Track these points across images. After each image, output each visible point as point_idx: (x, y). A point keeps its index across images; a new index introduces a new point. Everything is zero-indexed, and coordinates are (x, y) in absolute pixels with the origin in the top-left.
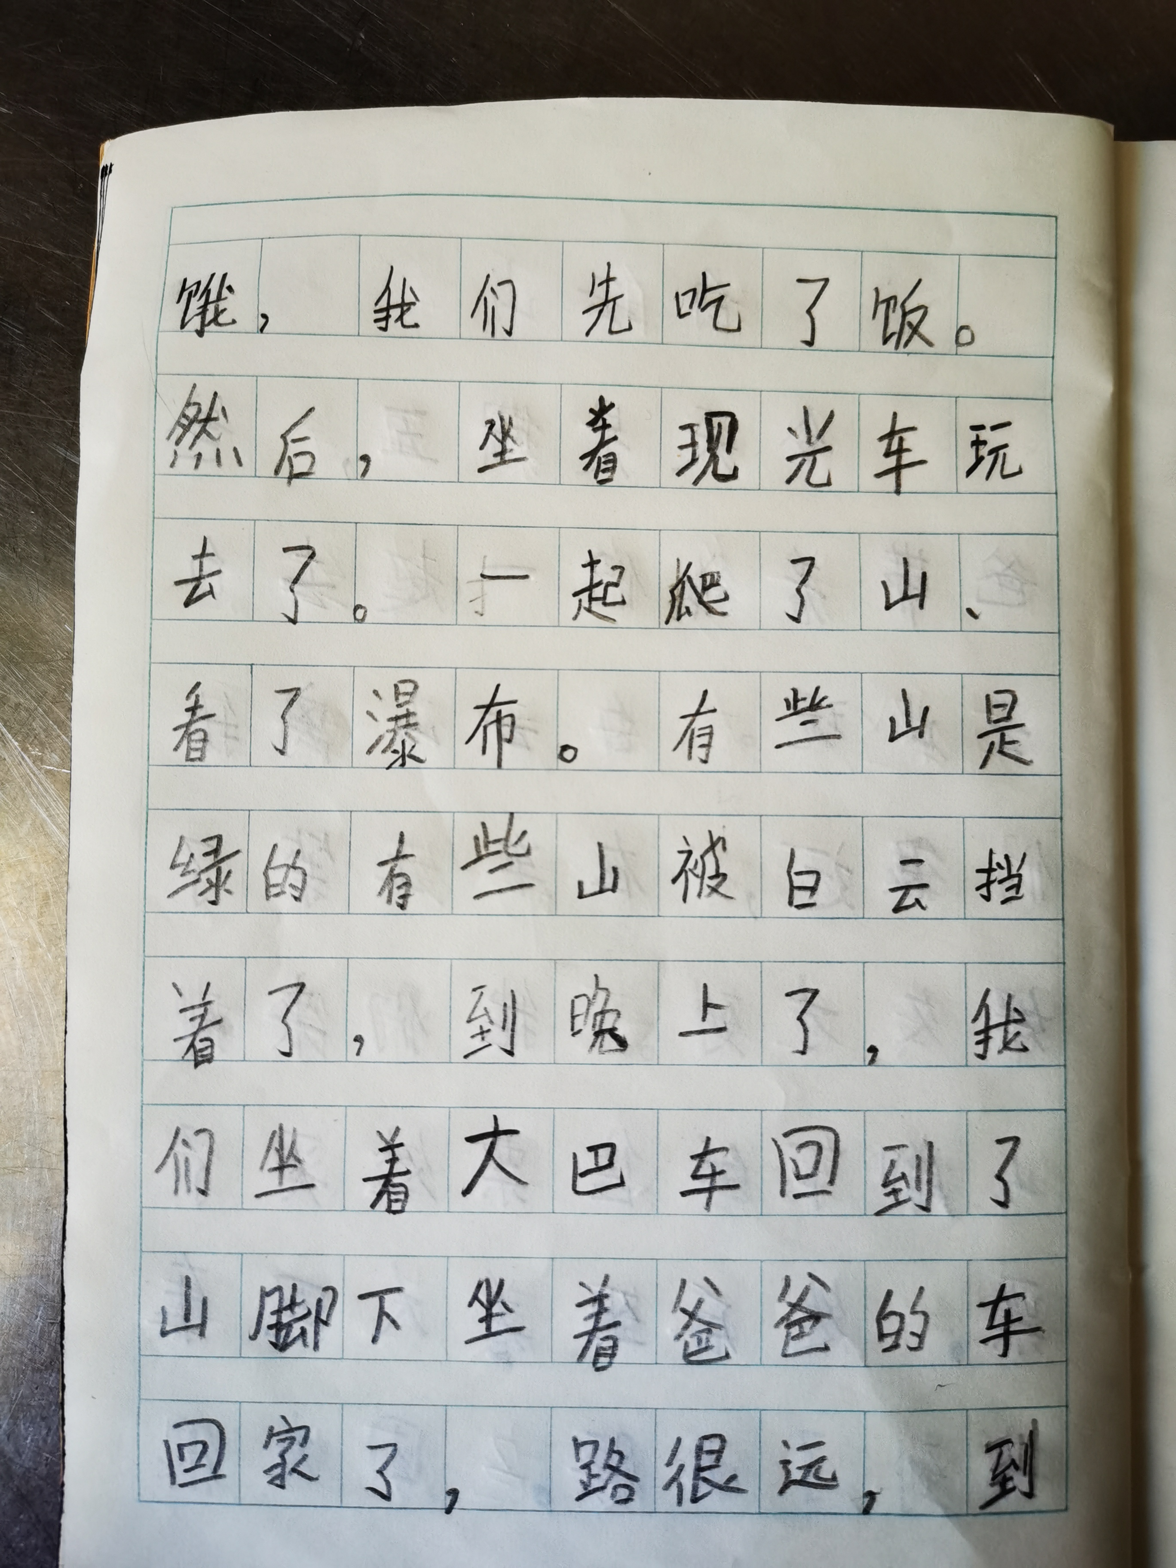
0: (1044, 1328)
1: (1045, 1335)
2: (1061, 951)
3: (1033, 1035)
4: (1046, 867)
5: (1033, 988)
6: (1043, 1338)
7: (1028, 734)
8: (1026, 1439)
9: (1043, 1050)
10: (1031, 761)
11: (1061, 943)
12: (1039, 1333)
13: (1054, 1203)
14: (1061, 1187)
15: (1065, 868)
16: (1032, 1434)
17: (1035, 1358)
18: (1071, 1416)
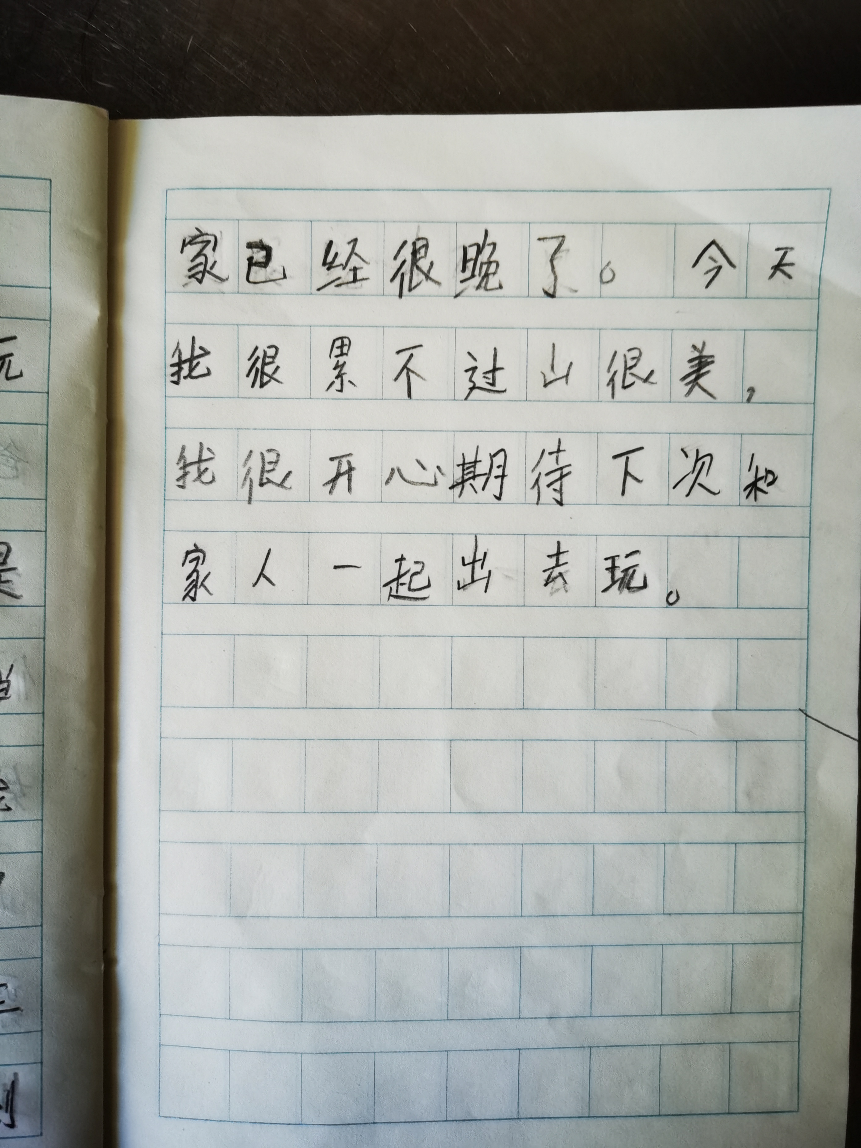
0: (23, 1008)
1: (24, 1013)
2: (41, 737)
3: (15, 798)
4: (30, 675)
5: (17, 764)
6: (21, 1015)
7: (19, 575)
8: (9, 1087)
9: (24, 809)
10: (21, 596)
11: (41, 731)
12: (19, 1012)
13: (31, 919)
14: (37, 908)
15: (46, 675)
16: (13, 1084)
17: (16, 1029)
18: (44, 1069)
